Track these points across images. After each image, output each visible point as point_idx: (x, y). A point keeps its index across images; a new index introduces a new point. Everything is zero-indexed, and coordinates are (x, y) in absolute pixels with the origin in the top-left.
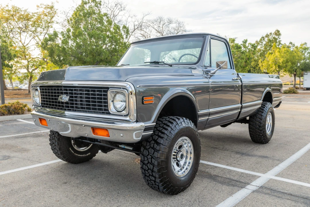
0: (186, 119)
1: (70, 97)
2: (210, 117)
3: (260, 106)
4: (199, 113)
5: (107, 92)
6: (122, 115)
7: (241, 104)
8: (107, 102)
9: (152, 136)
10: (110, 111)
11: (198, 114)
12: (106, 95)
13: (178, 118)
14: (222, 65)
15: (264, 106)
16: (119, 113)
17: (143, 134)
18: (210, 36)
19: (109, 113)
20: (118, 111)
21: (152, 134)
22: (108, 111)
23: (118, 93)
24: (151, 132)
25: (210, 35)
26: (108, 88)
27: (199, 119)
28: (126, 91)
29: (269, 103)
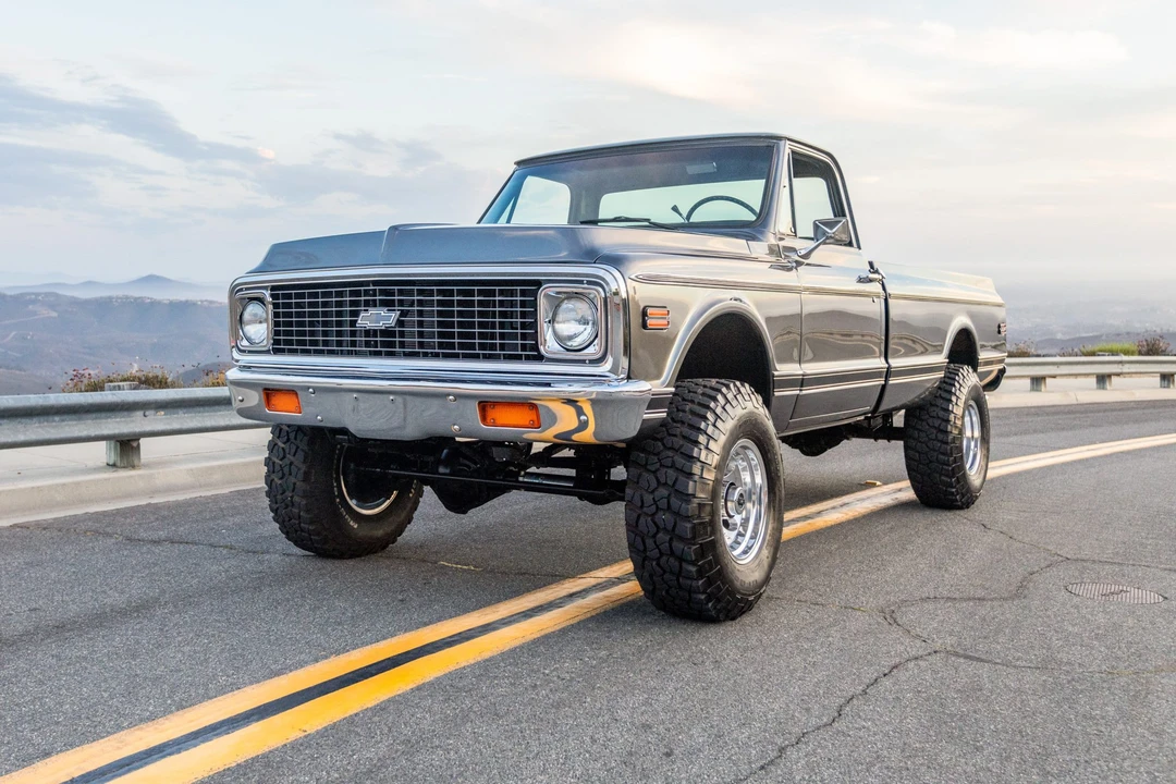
0: (743, 385)
1: (401, 315)
2: (804, 392)
3: (941, 375)
4: (776, 373)
5: (534, 294)
6: (583, 361)
7: (887, 362)
8: (534, 325)
9: (663, 423)
10: (541, 348)
11: (773, 376)
12: (534, 304)
13: (724, 385)
14: (834, 230)
15: (952, 382)
16: (571, 356)
17: (645, 416)
18: (788, 142)
19: (540, 358)
20: (568, 350)
21: (664, 419)
22: (537, 350)
23: (571, 296)
24: (661, 414)
25: (789, 140)
26: (538, 284)
27: (776, 394)
28: (600, 289)
29: (966, 370)
